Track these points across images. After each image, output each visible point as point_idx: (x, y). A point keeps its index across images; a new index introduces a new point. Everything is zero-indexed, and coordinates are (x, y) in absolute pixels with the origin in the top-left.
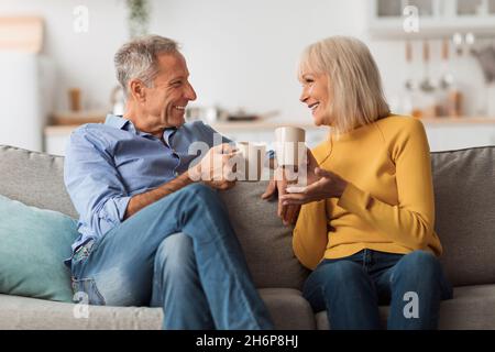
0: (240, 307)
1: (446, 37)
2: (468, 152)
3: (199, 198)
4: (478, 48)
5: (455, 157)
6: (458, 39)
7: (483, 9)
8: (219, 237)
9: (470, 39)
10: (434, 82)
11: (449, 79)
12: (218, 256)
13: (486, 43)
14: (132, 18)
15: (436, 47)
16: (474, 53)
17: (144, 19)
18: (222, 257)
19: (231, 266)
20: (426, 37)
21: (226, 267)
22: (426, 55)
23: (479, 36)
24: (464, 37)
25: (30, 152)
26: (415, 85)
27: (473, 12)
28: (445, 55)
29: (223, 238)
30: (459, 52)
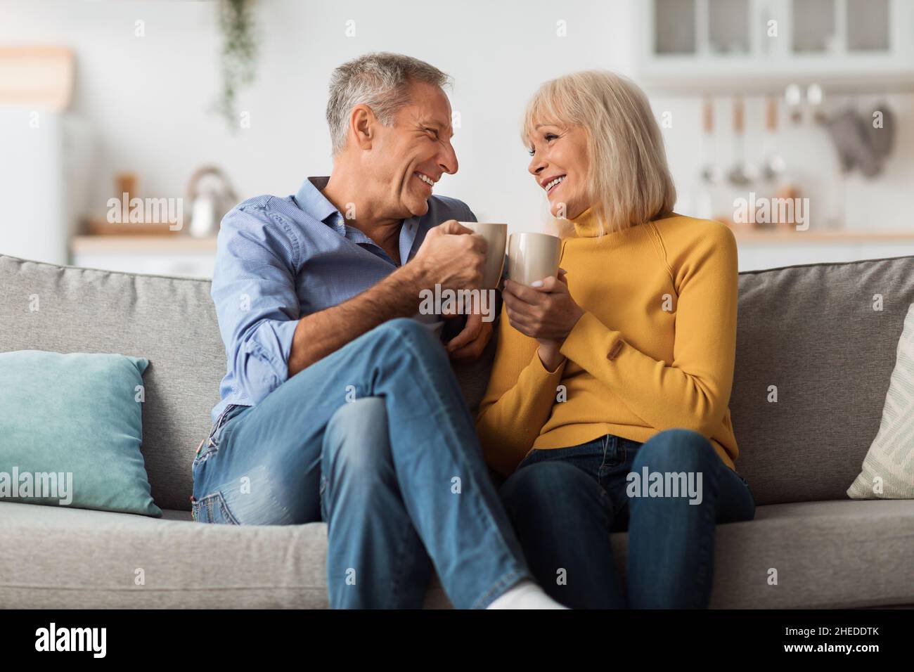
0: (478, 521)
1: (773, 92)
2: (784, 273)
3: (408, 344)
4: (829, 110)
5: (761, 282)
6: (793, 95)
7: (838, 43)
8: (442, 409)
9: (816, 95)
10: (752, 170)
11: (779, 164)
12: (440, 438)
13: (843, 102)
14: (227, 52)
15: (756, 109)
16: (821, 119)
17: (248, 54)
18: (447, 439)
19: (462, 455)
20: (740, 93)
21: (455, 456)
22: (739, 123)
23: (831, 90)
24: (804, 92)
25: (21, 262)
26: (720, 174)
27: (819, 48)
28: (772, 122)
29: (449, 411)
30: (796, 117)
